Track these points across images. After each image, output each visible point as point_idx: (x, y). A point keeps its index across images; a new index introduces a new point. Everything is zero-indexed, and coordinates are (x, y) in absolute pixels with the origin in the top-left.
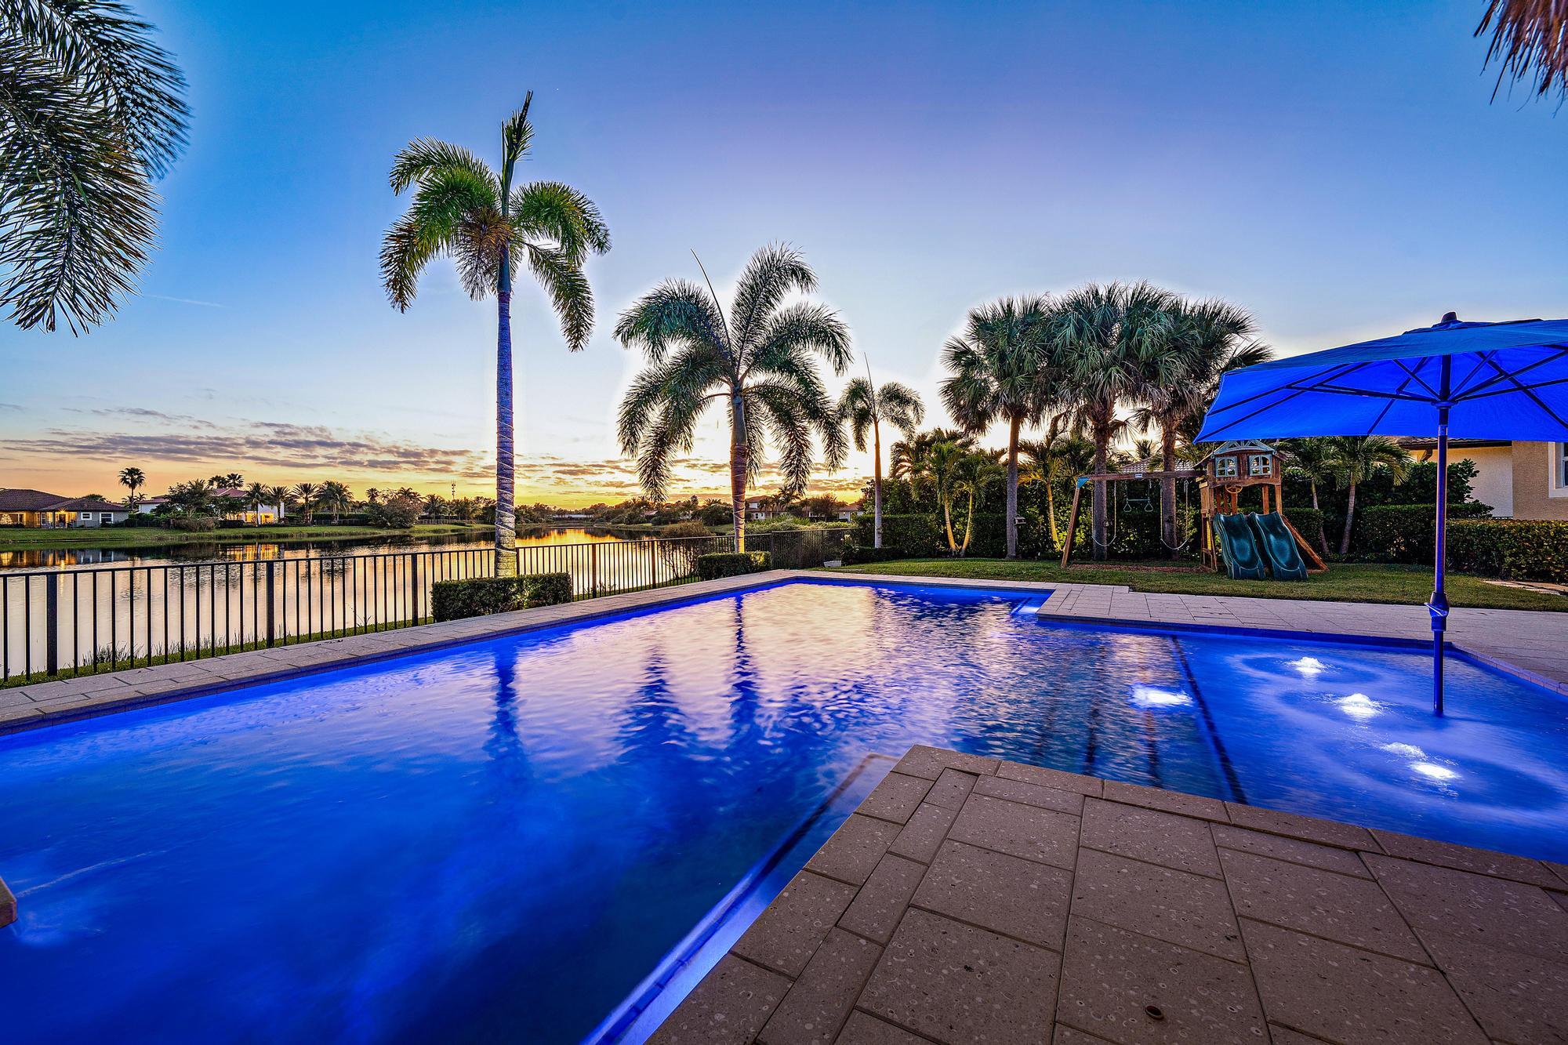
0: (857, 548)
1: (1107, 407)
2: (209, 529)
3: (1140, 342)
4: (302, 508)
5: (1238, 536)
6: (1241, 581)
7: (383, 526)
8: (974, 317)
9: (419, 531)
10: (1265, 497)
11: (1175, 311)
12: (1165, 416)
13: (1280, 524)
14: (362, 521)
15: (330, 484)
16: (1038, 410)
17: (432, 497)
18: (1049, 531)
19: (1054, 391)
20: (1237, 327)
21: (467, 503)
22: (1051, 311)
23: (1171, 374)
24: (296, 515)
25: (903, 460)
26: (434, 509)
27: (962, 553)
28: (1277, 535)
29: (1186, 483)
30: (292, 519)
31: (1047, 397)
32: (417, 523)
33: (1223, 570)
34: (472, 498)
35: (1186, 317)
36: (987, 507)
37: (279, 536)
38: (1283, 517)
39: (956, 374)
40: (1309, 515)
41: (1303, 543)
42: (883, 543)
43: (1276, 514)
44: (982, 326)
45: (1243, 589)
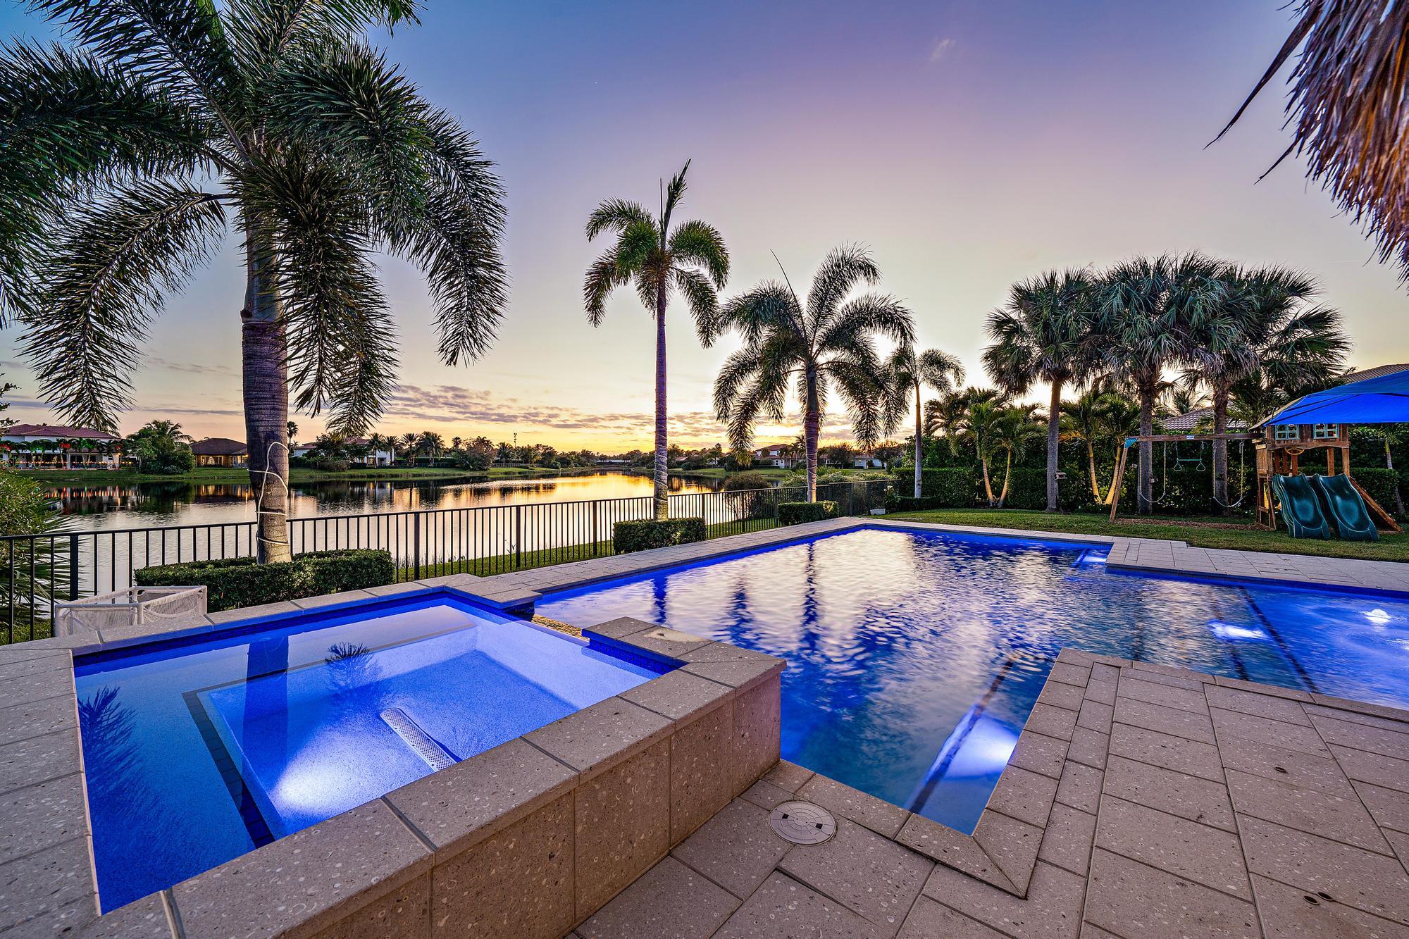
0: (899, 497)
1: (1154, 369)
2: (343, 470)
3: (1192, 310)
4: (408, 454)
5: (1299, 497)
6: (1303, 540)
7: (466, 468)
8: (1017, 289)
9: (494, 473)
10: (1330, 459)
11: (1229, 277)
12: (1217, 379)
13: (1348, 485)
14: (451, 464)
15: (427, 434)
16: (1083, 374)
17: (503, 444)
18: (1089, 485)
19: (1100, 356)
20: (1300, 289)
21: (529, 449)
22: (1096, 281)
23: (1225, 339)
24: (403, 459)
25: (937, 417)
26: (505, 454)
27: (1000, 505)
28: (1344, 497)
29: (1242, 445)
30: (400, 462)
31: (1092, 360)
32: (493, 466)
33: (1282, 528)
34: (533, 445)
35: (1241, 283)
36: (1026, 464)
37: (392, 476)
38: (1351, 479)
39: (998, 341)
40: (1382, 475)
41: (1374, 504)
42: (923, 494)
43: (1343, 476)
44: (1024, 297)
45: (1307, 548)
